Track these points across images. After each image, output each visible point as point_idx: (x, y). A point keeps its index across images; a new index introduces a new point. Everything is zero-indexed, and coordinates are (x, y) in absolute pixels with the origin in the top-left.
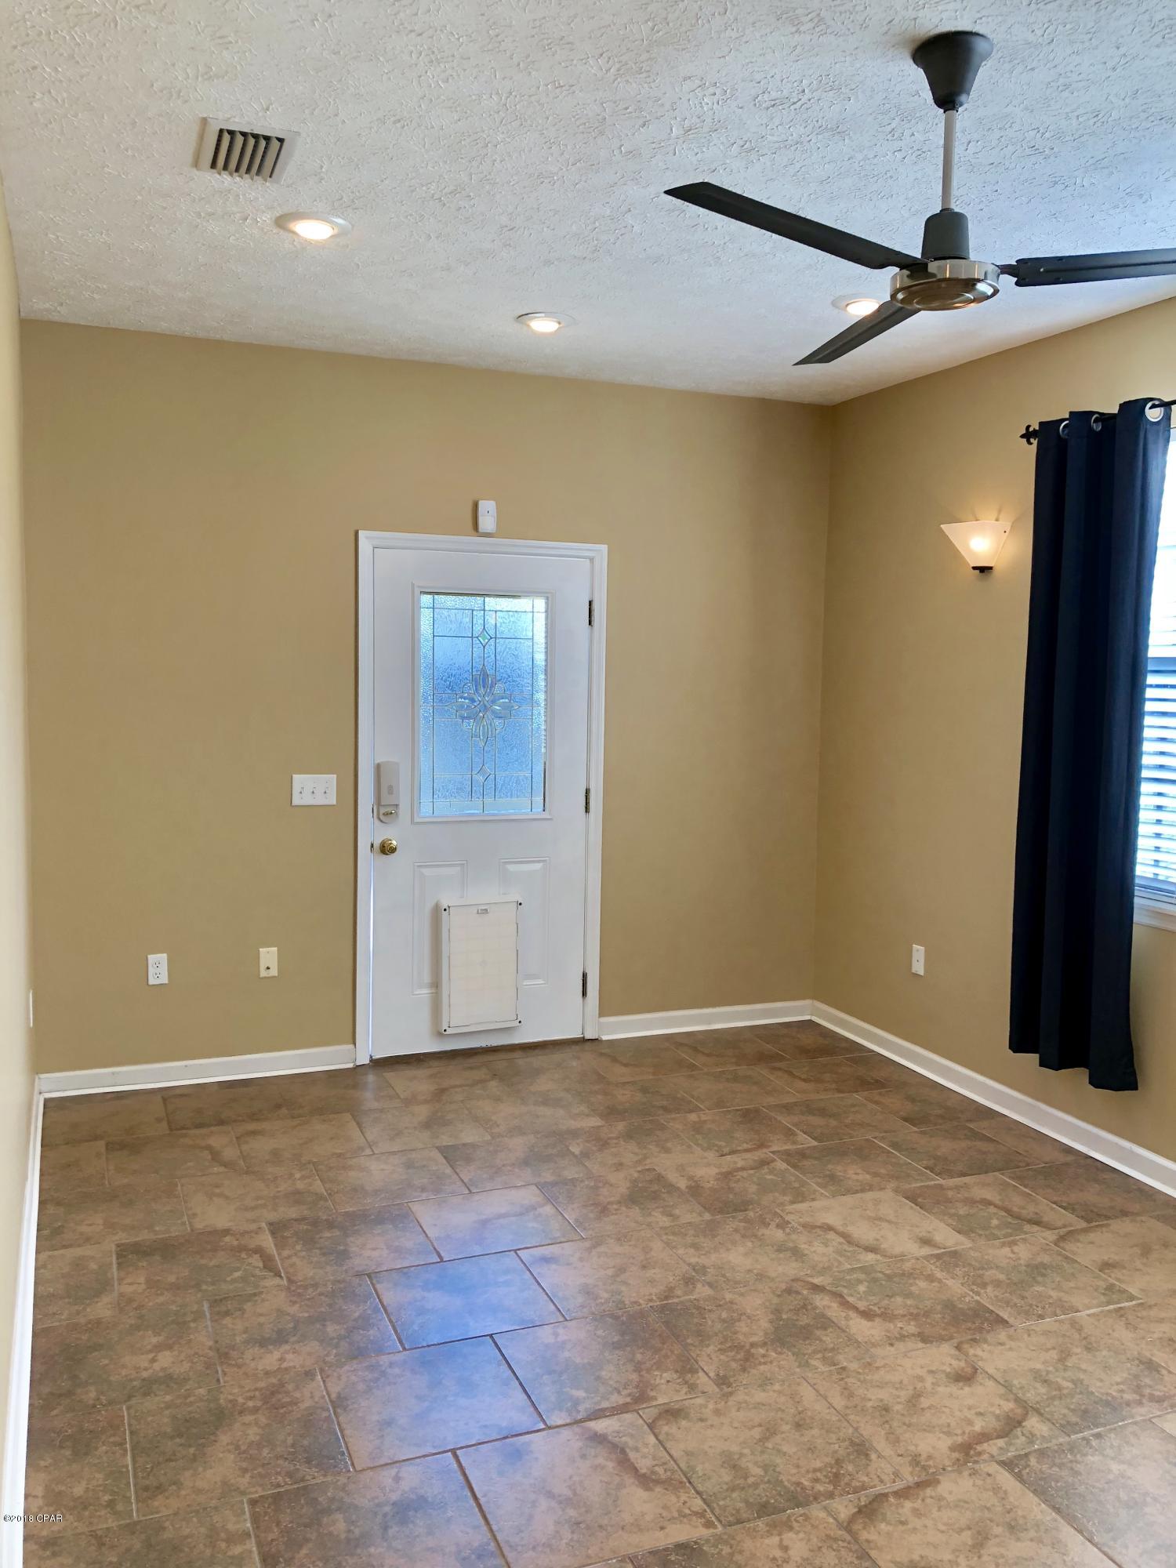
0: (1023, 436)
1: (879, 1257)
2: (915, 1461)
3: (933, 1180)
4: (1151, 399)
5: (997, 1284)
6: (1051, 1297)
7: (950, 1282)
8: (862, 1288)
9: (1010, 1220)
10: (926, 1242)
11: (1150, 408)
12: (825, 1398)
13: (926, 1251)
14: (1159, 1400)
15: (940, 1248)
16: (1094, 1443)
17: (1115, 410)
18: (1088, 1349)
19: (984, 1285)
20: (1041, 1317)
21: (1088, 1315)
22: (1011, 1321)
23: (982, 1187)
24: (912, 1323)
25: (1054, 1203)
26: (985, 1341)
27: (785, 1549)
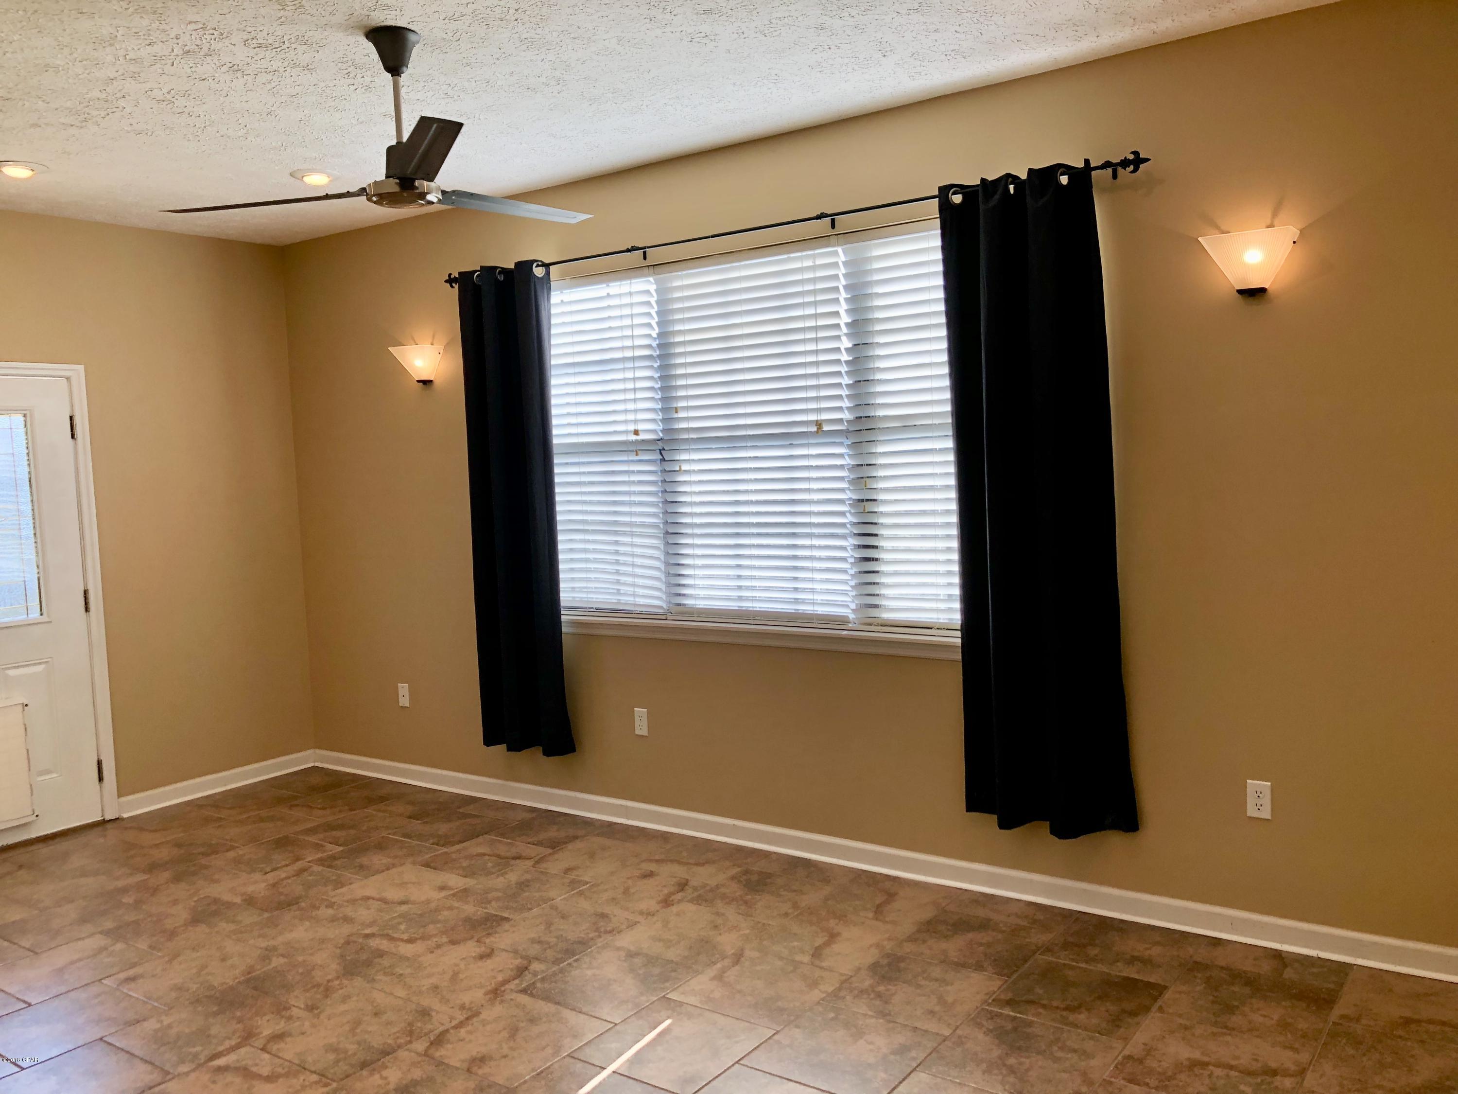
0: (446, 281)
1: (410, 906)
2: (462, 1007)
3: (443, 849)
4: (536, 261)
5: (498, 899)
6: (535, 896)
7: (466, 907)
8: (403, 927)
9: (500, 861)
10: (442, 888)
11: (536, 267)
12: (392, 994)
13: (443, 894)
14: (610, 932)
15: (453, 889)
16: (575, 964)
17: (512, 266)
18: (563, 917)
19: (489, 902)
20: (531, 909)
21: (561, 900)
22: (511, 917)
23: (477, 847)
24: (444, 936)
25: (529, 843)
26: (496, 932)
27: (386, 1078)
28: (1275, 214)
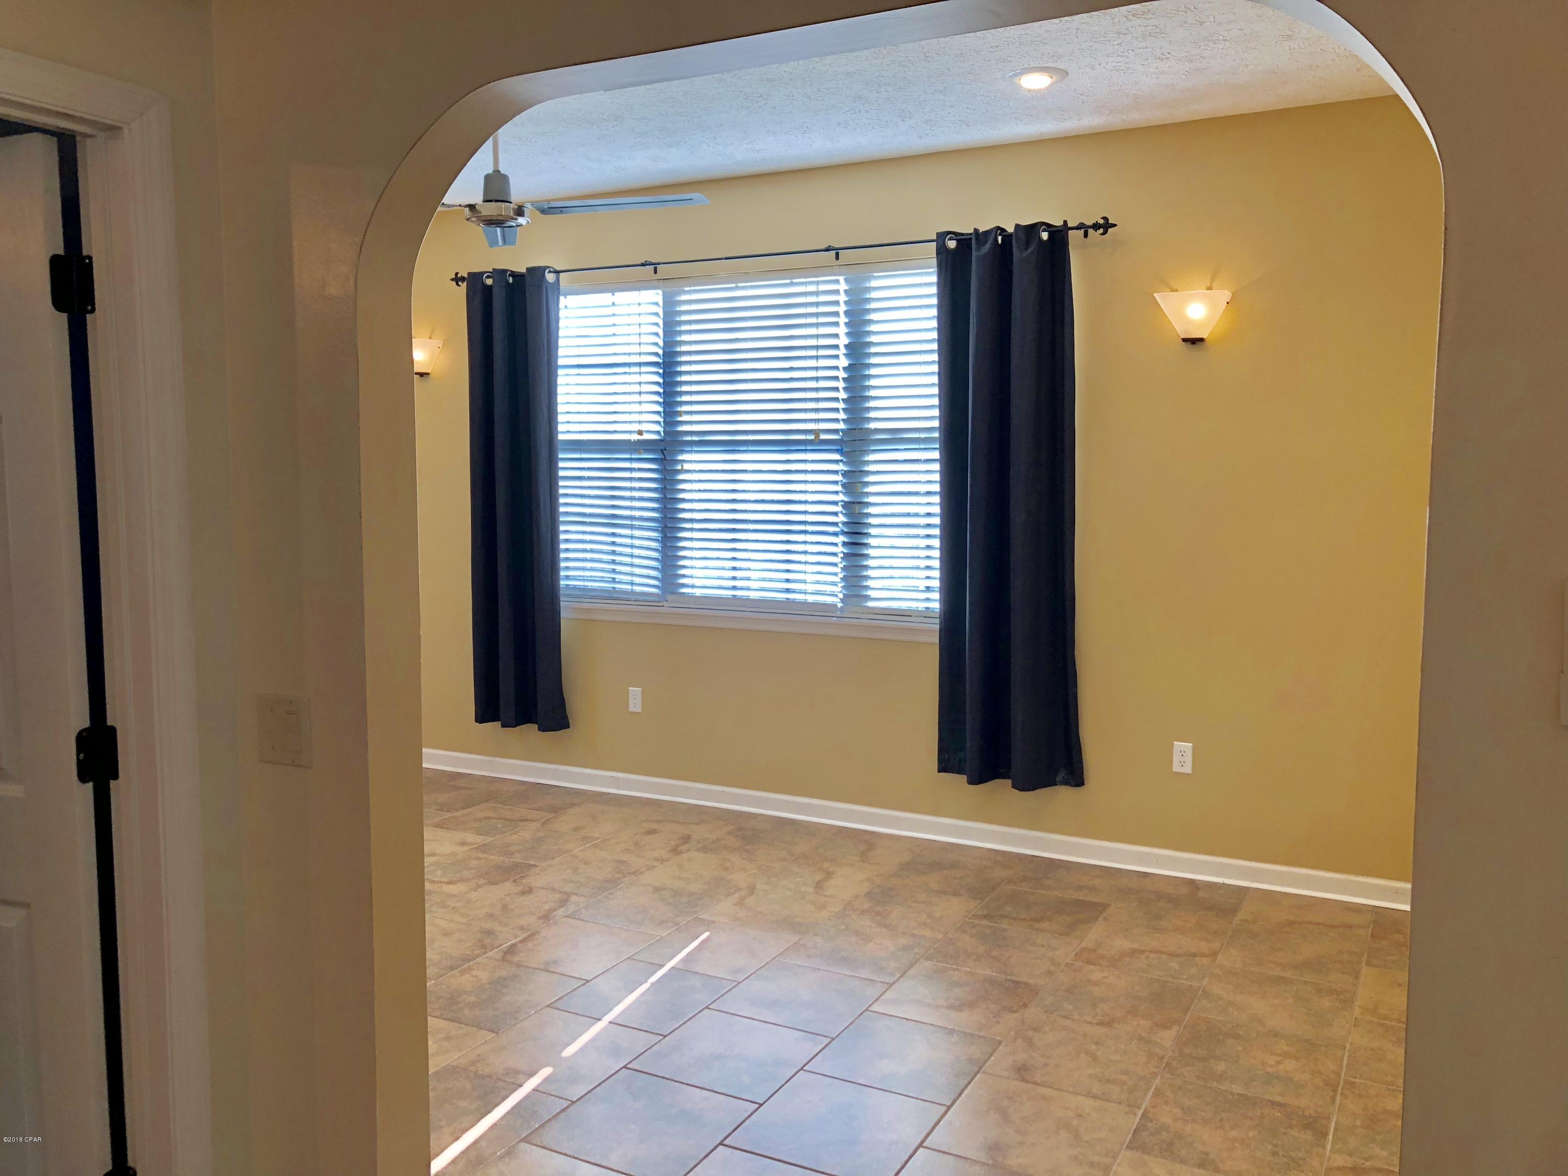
0: (452, 280)
1: (438, 857)
2: (522, 928)
3: (445, 815)
4: (548, 267)
5: (519, 851)
6: (554, 849)
7: (492, 857)
8: (439, 873)
9: (508, 823)
10: (463, 844)
11: (548, 273)
12: (453, 921)
13: (466, 848)
14: (634, 873)
15: (474, 845)
16: (611, 896)
17: (524, 270)
18: (586, 863)
19: (513, 854)
20: (553, 858)
21: (579, 851)
22: (538, 864)
23: (481, 812)
24: (481, 879)
25: (530, 809)
26: (529, 875)
27: (476, 976)
28: (1212, 280)
